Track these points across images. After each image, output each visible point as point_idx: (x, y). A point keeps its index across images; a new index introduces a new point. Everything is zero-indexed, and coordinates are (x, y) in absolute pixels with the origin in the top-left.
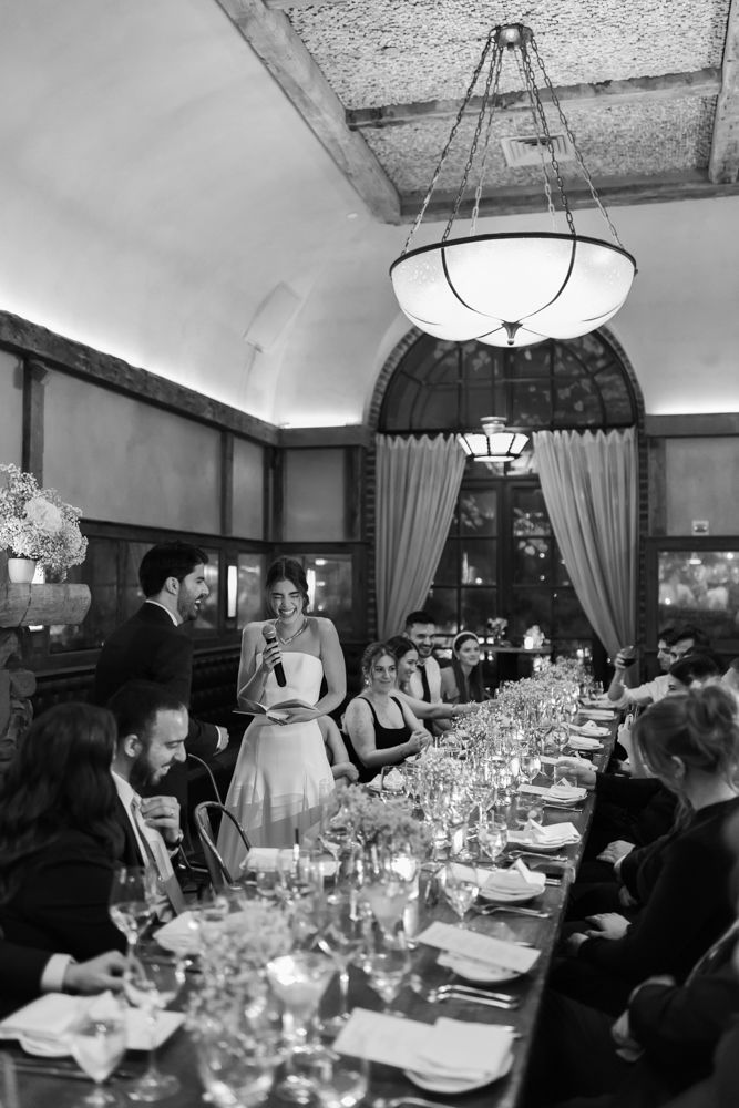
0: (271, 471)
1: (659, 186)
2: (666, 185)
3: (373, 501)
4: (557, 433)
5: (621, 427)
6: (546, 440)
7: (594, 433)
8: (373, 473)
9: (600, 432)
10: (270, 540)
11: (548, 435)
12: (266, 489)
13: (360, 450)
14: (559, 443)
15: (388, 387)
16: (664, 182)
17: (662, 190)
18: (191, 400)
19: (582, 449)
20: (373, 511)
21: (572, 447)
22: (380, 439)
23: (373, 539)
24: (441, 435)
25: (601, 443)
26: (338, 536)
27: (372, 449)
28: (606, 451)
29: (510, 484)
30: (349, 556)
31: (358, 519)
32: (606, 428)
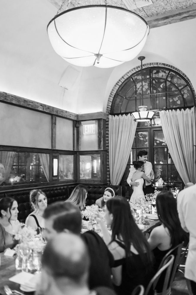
0: (75, 129)
1: (188, 12)
2: (191, 11)
3: (108, 137)
4: (167, 111)
5: (190, 108)
6: (164, 114)
7: (180, 110)
8: (108, 128)
9: (182, 109)
10: (75, 150)
11: (164, 112)
12: (74, 134)
13: (102, 120)
14: (168, 115)
15: (113, 100)
16: (191, 10)
17: (190, 13)
18: (31, 104)
19: (176, 116)
20: (108, 140)
21: (173, 116)
22: (110, 116)
23: (108, 149)
24: (129, 114)
25: (183, 113)
26: (96, 149)
27: (107, 120)
28: (185, 116)
29: (152, 129)
30: (99, 155)
31: (102, 143)
32: (185, 108)
